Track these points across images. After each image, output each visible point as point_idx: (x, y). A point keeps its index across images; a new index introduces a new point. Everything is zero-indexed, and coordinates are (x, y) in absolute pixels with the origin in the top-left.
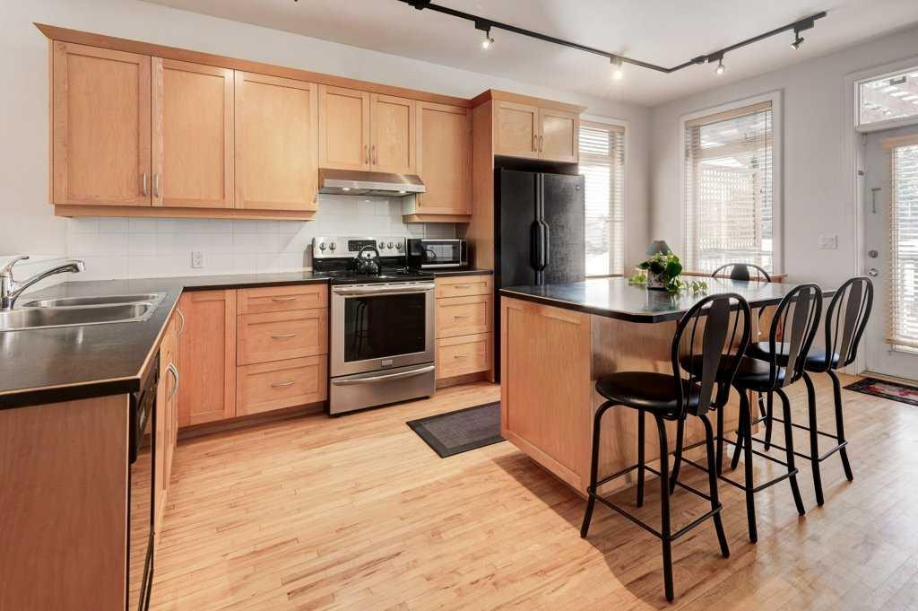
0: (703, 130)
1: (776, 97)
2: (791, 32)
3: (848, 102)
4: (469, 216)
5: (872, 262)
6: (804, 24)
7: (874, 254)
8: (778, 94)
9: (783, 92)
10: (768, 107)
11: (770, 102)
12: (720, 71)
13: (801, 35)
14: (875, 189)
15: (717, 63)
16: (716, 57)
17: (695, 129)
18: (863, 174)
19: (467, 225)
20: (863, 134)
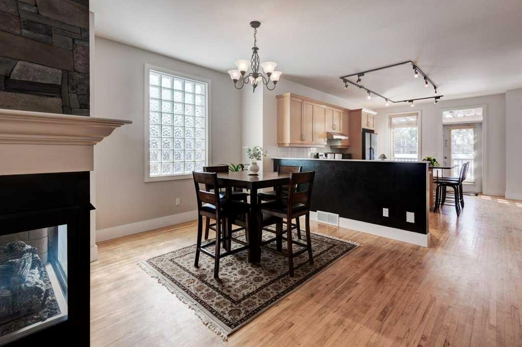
0: (393, 118)
1: (419, 112)
3: (440, 116)
4: (349, 146)
5: (446, 160)
7: (446, 158)
9: (421, 111)
10: (417, 114)
11: (418, 113)
12: (412, 106)
13: (437, 100)
14: (446, 140)
15: (411, 103)
16: (411, 101)
17: (391, 118)
18: (443, 136)
19: (346, 149)
20: (444, 125)
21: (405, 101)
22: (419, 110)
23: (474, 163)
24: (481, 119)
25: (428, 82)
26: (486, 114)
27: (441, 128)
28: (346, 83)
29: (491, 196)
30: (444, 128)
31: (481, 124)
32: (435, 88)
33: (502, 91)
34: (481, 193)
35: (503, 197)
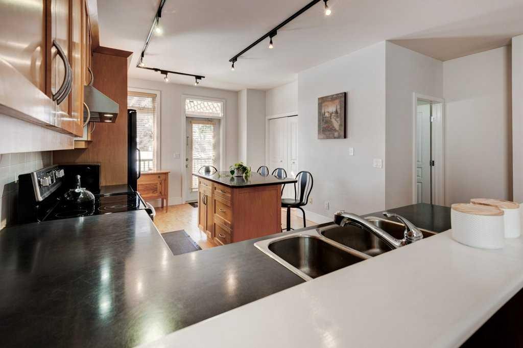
1: (158, 93)
2: (194, 77)
3: (181, 107)
5: (188, 163)
6: (198, 77)
7: (187, 160)
9: (161, 92)
10: (155, 96)
12: (167, 81)
16: (166, 72)
20: (187, 117)
21: (156, 70)
24: (220, 116)
26: (225, 110)
27: (184, 120)
30: (187, 121)
31: (219, 120)
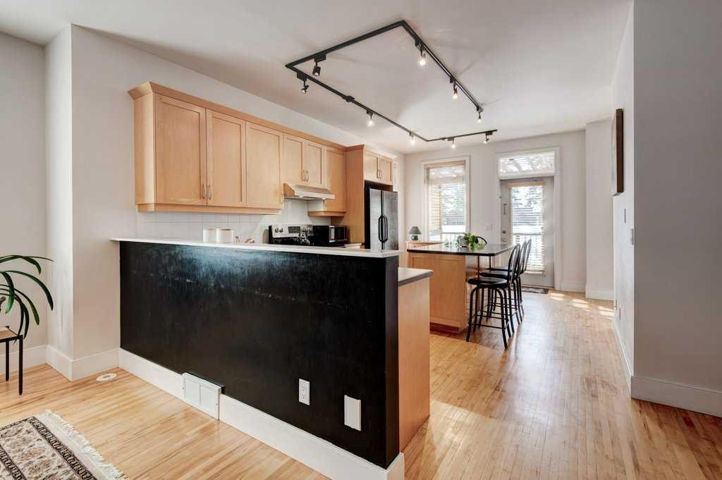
0: (431, 170)
1: (467, 159)
2: (484, 134)
3: (495, 166)
4: (344, 213)
5: (504, 235)
6: (489, 133)
7: (504, 232)
8: (468, 158)
9: (470, 156)
10: (463, 163)
11: (465, 161)
12: (453, 146)
13: (489, 137)
14: (505, 205)
15: (451, 142)
16: (451, 139)
17: (428, 169)
18: (500, 197)
19: (341, 218)
20: (501, 181)
21: (444, 139)
22: (467, 156)
23: (543, 240)
24: (551, 171)
25: (458, 89)
26: (560, 162)
27: (497, 184)
28: (305, 81)
29: (566, 293)
30: (501, 185)
31: (552, 178)
32: (478, 108)
33: (582, 125)
34: (553, 288)
35: (581, 294)
